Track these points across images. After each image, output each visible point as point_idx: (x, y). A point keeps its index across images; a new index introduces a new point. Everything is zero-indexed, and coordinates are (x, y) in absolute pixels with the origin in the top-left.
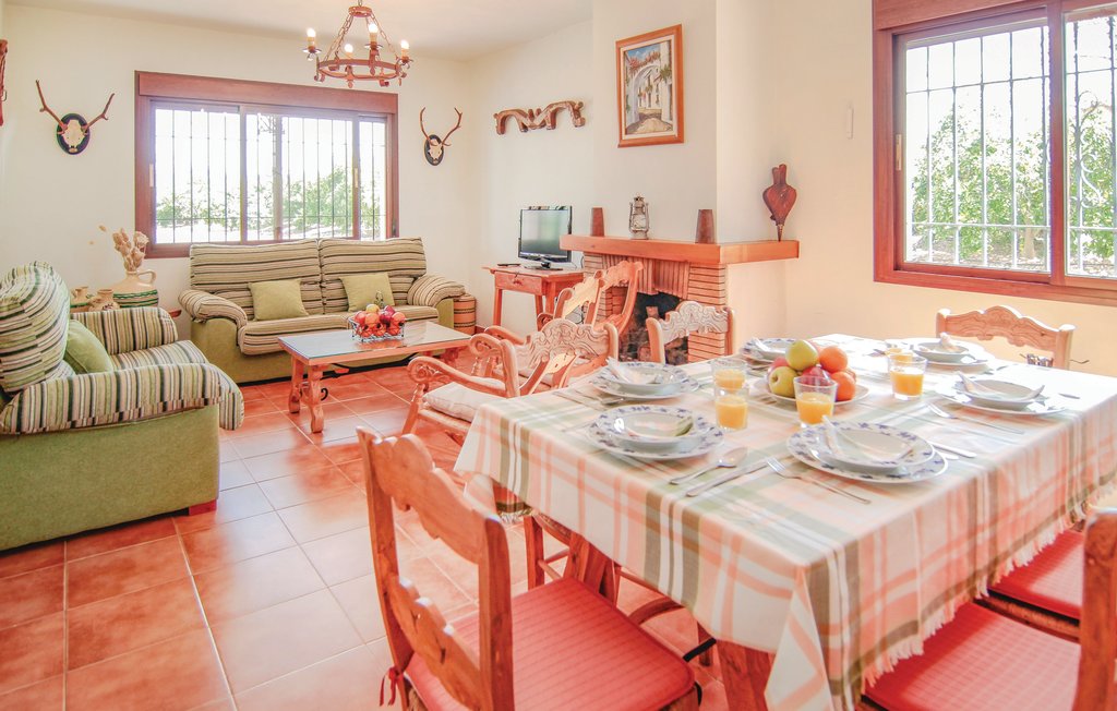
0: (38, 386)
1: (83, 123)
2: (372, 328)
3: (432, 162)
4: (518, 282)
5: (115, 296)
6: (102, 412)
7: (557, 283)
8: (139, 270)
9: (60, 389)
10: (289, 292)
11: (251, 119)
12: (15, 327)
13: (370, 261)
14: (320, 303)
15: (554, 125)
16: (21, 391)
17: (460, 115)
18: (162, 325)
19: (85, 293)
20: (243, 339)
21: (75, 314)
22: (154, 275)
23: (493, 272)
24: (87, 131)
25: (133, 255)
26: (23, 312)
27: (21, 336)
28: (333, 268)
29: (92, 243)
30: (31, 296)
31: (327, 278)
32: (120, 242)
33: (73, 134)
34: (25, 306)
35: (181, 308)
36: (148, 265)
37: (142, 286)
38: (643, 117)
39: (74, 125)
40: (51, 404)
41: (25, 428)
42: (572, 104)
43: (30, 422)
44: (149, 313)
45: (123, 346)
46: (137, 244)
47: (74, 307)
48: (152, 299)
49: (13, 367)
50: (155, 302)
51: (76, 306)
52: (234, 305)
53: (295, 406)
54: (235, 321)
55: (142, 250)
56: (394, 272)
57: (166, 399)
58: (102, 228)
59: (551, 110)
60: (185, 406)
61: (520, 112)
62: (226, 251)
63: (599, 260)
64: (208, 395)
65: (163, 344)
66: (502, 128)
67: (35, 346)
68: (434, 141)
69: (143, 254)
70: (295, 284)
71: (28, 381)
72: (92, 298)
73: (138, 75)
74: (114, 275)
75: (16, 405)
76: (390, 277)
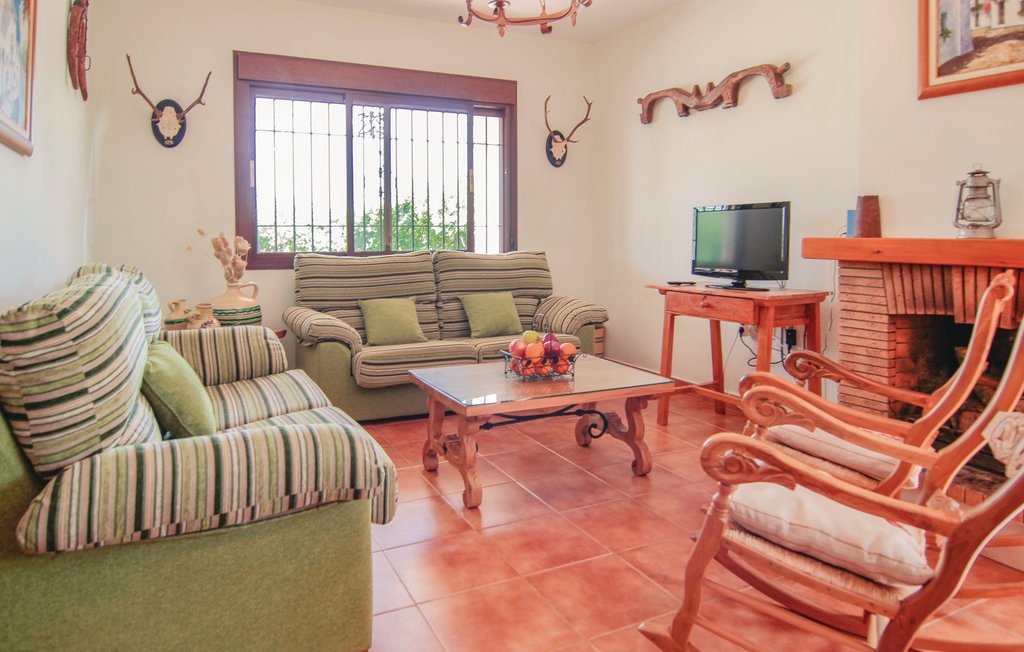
0: (87, 463)
1: (178, 109)
2: (534, 364)
3: (556, 163)
4: (708, 306)
5: (215, 311)
6: (193, 514)
7: (777, 308)
8: (240, 282)
9: (123, 471)
10: (404, 311)
11: (357, 110)
12: (50, 357)
13: (490, 278)
14: (436, 326)
15: (735, 102)
16: (59, 472)
17: (590, 105)
18: (269, 349)
19: (184, 307)
20: (359, 368)
21: (169, 332)
22: (256, 288)
23: (663, 292)
24: (183, 118)
25: (234, 264)
26: (61, 331)
27: (58, 373)
28: (450, 285)
29: (189, 249)
30: (79, 303)
31: (444, 296)
32: (219, 247)
33: (169, 124)
34: (66, 321)
35: (286, 328)
36: (251, 277)
37: (244, 301)
38: (981, 44)
39: (169, 111)
40: (106, 501)
41: (62, 544)
42: (773, 68)
43: (70, 531)
44: (254, 333)
45: (224, 374)
46: (238, 251)
47: (169, 323)
48: (254, 317)
49: (47, 429)
50: (257, 320)
51: (172, 322)
52: (347, 326)
53: (431, 463)
54: (348, 346)
55: (243, 258)
56: (519, 291)
57: (295, 490)
58: (201, 232)
59: (734, 80)
60: (324, 500)
61: (679, 91)
62: (333, 262)
63: (877, 274)
64: (360, 484)
65: (270, 373)
66: (648, 116)
67: (83, 392)
68: (557, 137)
69: (245, 263)
70: (409, 302)
71: (71, 453)
72: (191, 314)
73: (237, 55)
74: (215, 287)
75: (47, 501)
76: (514, 297)
